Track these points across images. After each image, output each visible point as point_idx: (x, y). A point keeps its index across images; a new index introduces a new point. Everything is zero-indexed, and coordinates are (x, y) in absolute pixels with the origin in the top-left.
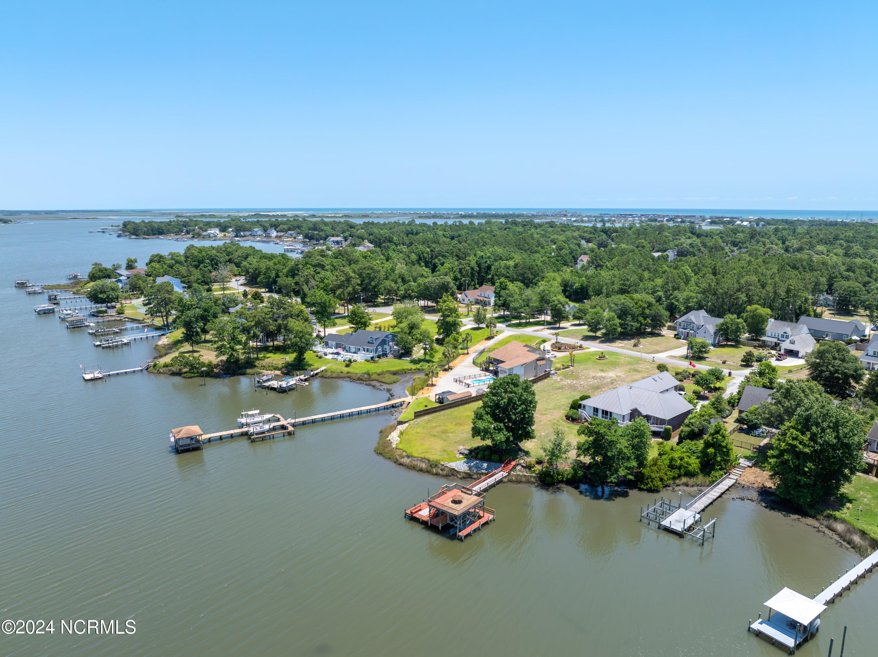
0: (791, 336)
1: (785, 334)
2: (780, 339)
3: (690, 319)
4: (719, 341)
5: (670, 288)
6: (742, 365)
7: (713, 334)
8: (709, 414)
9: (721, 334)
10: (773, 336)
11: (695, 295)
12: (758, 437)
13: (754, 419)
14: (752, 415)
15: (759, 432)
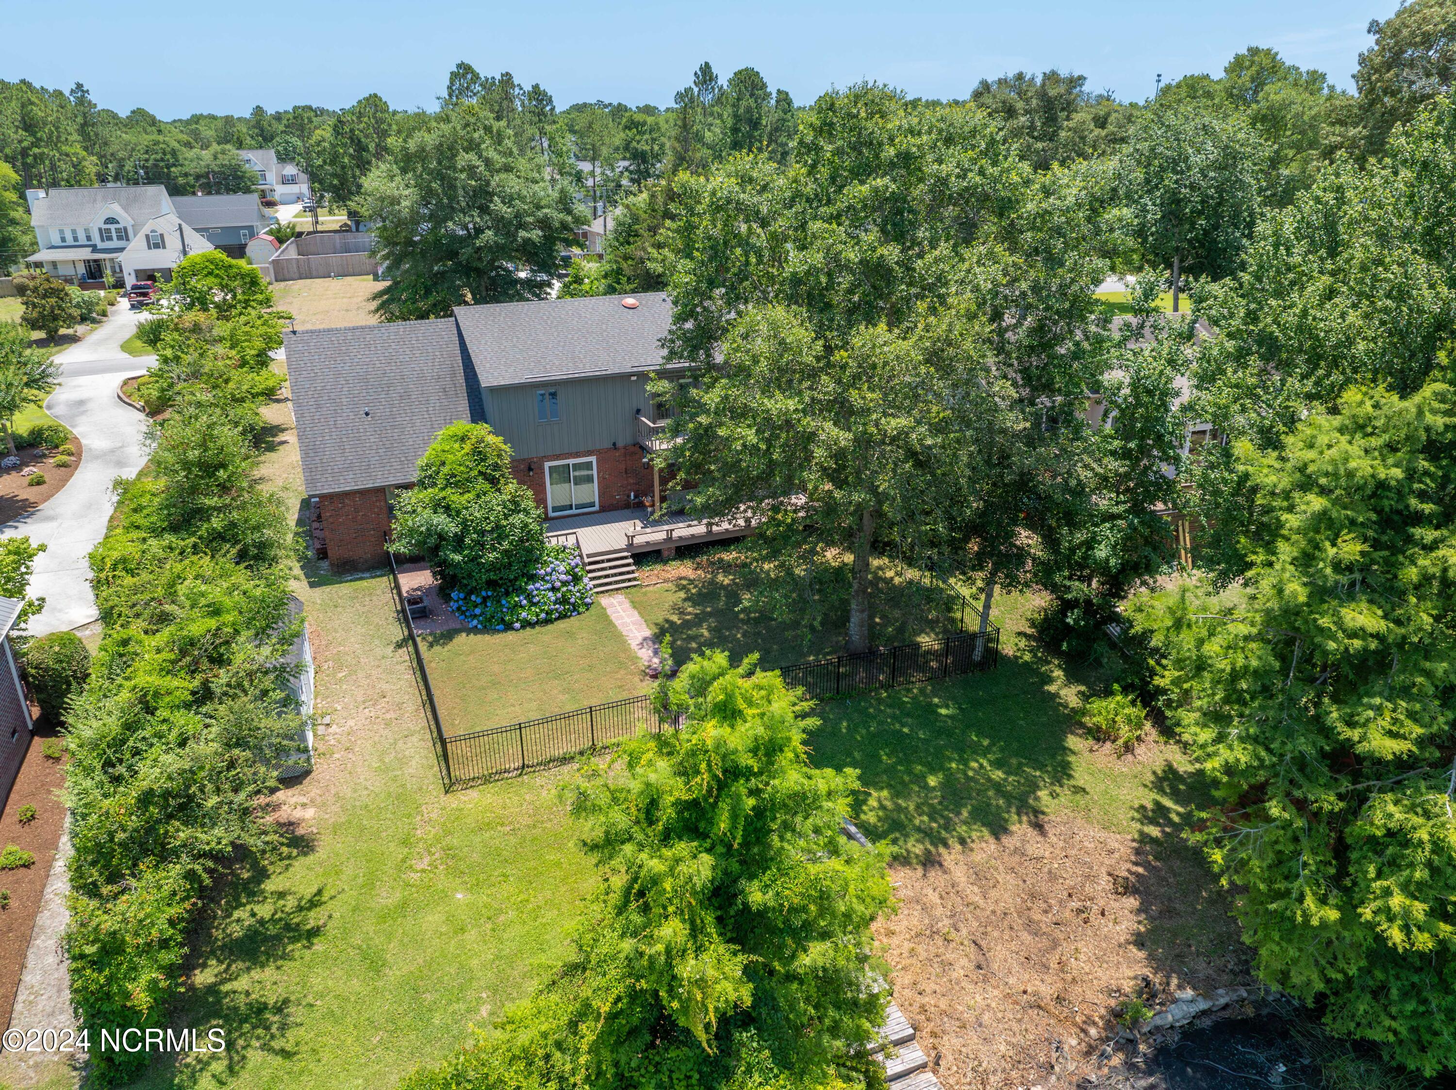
0: (136, 228)
1: (113, 227)
2: (100, 245)
10: (70, 241)
12: (562, 616)
13: (506, 517)
14: (478, 496)
15: (558, 584)
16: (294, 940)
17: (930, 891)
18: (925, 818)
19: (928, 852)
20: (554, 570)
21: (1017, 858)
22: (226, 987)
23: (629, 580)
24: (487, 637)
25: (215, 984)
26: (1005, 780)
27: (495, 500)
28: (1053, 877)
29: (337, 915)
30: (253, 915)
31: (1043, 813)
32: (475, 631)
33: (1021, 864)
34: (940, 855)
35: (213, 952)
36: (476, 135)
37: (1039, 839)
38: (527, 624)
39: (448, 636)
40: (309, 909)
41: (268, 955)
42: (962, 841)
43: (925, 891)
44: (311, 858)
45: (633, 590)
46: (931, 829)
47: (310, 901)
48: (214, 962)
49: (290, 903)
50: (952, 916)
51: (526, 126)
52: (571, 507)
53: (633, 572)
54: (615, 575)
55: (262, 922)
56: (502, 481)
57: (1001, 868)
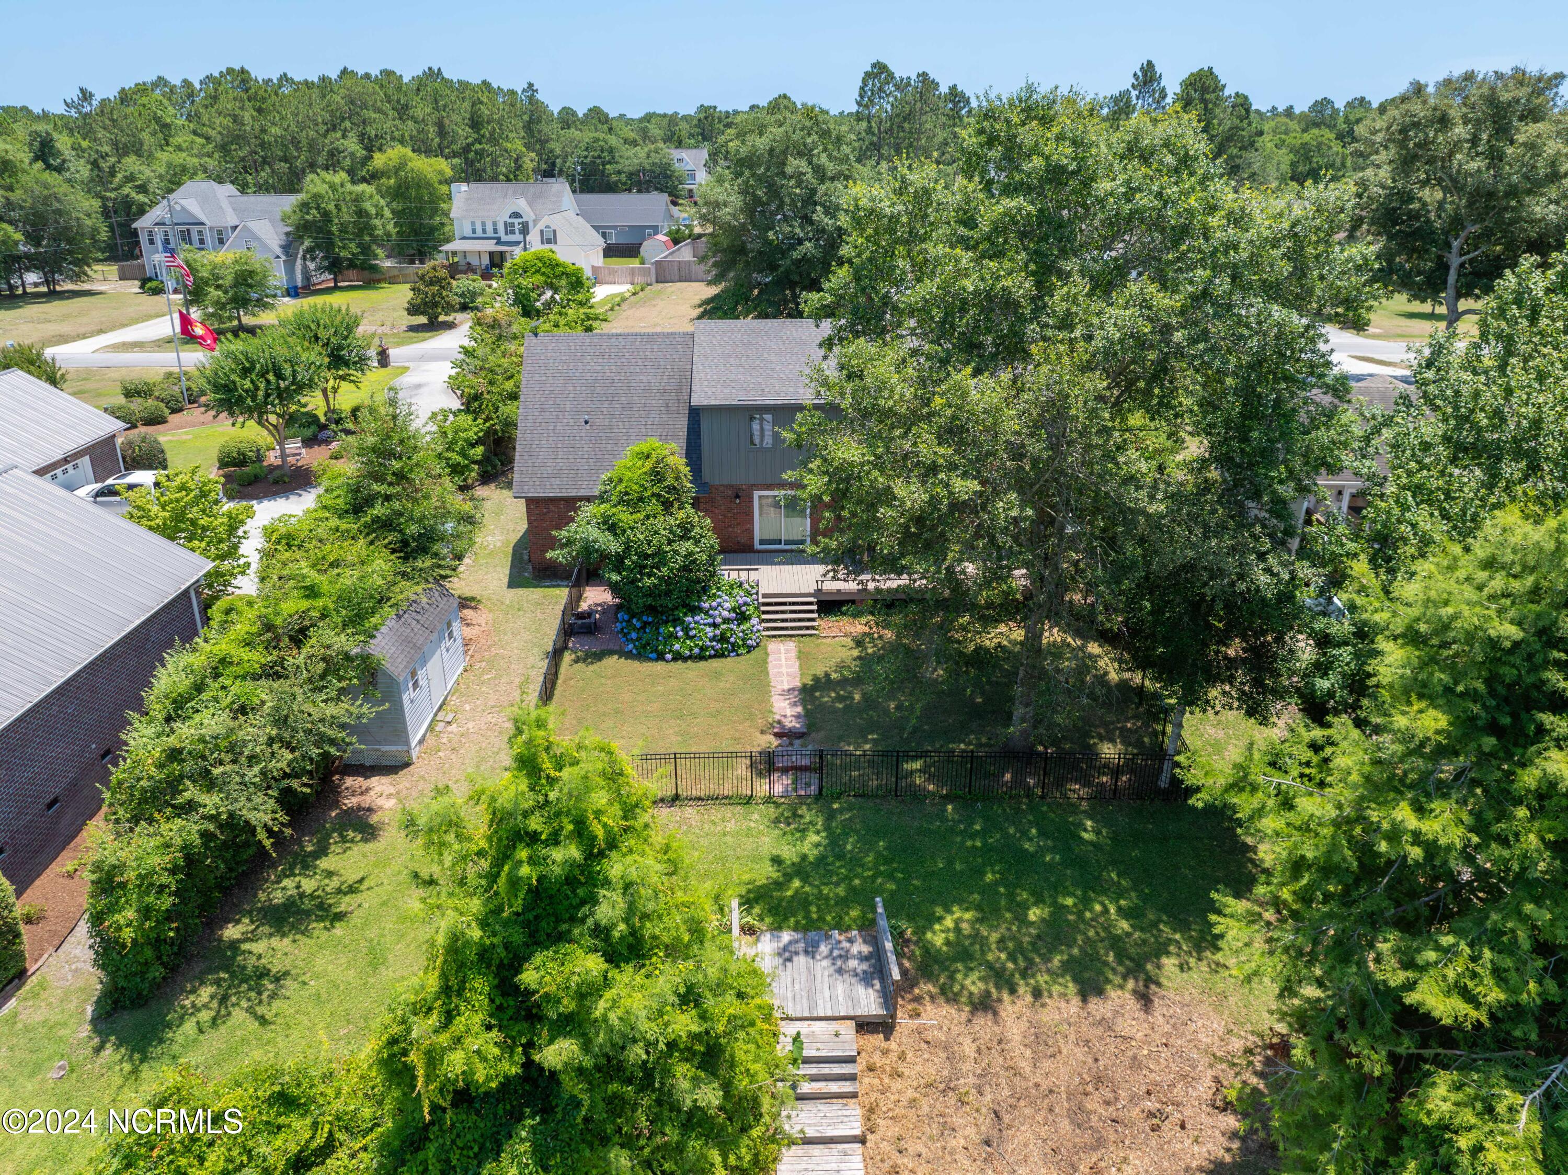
0: (536, 222)
1: (516, 221)
2: (505, 238)
3: (183, 209)
4: (307, 277)
5: (106, 148)
6: (413, 329)
7: (278, 251)
8: (342, 598)
9: (310, 250)
10: (479, 233)
11: (195, 161)
12: (719, 655)
13: (670, 542)
14: (647, 517)
15: (718, 620)
16: (320, 919)
17: (967, 1041)
18: (1003, 956)
19: (988, 994)
20: (719, 605)
21: (1099, 1031)
22: (245, 946)
23: (807, 628)
24: (636, 664)
25: (239, 941)
26: (1128, 935)
27: (664, 524)
28: (1136, 1064)
29: (366, 905)
30: (298, 887)
31: (1159, 984)
32: (628, 655)
33: (1102, 1038)
34: (1000, 1000)
35: (250, 912)
36: (809, 140)
37: (1142, 1015)
38: (678, 657)
39: (598, 657)
40: (345, 894)
41: (293, 927)
42: (1037, 993)
43: (961, 1039)
44: (370, 846)
45: (808, 639)
46: (1004, 969)
47: (350, 886)
48: (247, 921)
49: (335, 883)
50: (980, 1076)
51: (938, 130)
52: (780, 542)
53: (813, 620)
54: (794, 620)
55: (302, 895)
56: (676, 505)
57: (1072, 1037)
